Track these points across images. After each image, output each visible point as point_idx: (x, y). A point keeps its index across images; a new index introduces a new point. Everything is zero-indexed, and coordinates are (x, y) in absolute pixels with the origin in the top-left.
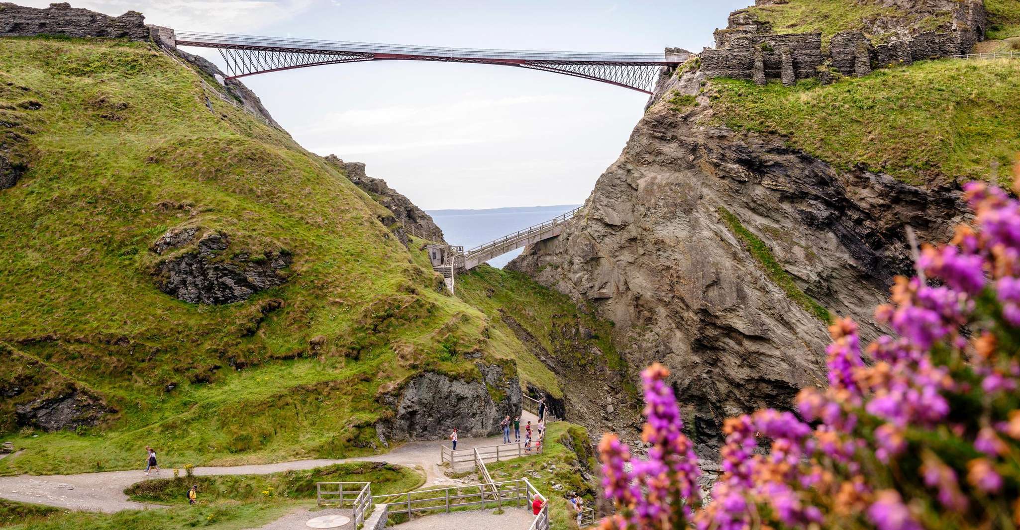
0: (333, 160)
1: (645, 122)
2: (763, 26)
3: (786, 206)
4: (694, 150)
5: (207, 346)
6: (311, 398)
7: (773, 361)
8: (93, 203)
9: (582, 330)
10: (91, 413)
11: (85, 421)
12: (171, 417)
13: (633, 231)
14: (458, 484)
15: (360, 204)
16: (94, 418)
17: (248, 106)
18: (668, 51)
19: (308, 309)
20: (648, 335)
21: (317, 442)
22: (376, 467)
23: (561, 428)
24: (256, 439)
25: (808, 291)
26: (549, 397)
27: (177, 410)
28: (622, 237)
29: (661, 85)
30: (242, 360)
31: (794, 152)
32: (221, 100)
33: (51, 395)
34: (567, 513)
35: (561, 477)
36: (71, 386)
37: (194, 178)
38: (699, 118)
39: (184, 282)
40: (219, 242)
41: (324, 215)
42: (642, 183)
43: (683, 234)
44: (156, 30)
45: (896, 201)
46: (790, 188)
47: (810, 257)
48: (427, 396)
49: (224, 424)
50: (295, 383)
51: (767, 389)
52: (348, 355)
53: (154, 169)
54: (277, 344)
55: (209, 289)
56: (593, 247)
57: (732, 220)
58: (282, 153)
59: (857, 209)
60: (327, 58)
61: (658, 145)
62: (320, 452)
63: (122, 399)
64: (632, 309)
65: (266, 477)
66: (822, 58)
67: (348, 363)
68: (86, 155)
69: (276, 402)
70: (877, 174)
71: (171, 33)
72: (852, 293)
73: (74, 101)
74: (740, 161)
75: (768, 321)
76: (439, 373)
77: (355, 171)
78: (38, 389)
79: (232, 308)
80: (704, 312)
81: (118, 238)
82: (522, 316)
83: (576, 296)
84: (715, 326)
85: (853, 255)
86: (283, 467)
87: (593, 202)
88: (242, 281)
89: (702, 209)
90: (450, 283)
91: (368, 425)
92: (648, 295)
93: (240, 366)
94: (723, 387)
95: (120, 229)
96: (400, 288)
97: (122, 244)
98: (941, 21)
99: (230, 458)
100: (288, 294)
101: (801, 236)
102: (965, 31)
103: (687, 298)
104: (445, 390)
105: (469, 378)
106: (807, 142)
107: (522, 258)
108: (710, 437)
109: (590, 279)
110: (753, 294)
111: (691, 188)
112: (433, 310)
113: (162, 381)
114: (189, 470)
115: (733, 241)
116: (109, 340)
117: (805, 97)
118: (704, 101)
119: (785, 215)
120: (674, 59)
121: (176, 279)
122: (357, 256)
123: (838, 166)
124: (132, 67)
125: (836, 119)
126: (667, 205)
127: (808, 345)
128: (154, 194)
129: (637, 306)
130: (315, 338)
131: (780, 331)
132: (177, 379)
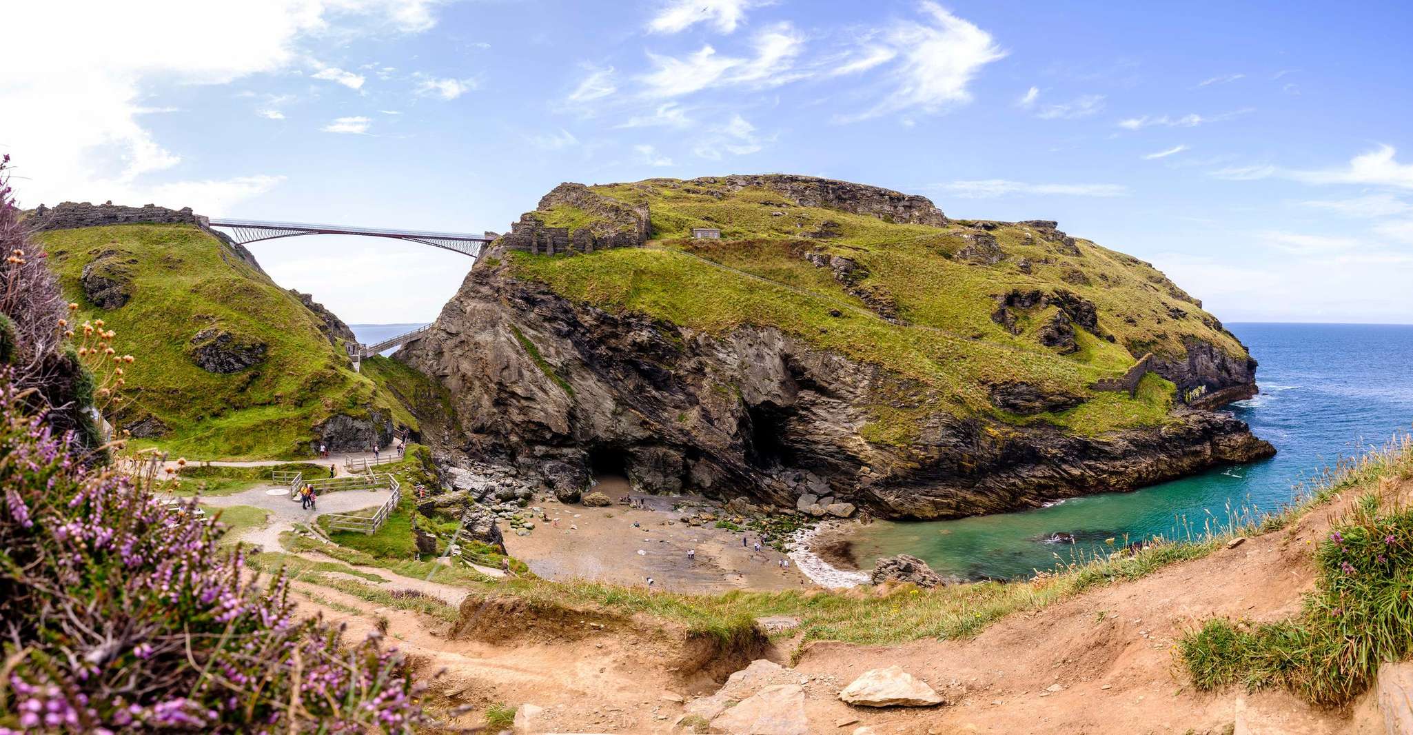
0: (294, 292)
1: (471, 273)
2: (539, 223)
3: (546, 324)
4: (498, 291)
5: (219, 396)
6: (275, 427)
7: (536, 411)
8: (162, 316)
9: (432, 394)
10: (159, 430)
11: (156, 434)
12: (200, 434)
13: (463, 337)
14: (355, 476)
15: (306, 317)
16: (161, 433)
17: (247, 260)
18: (487, 233)
19: (275, 377)
20: (470, 397)
21: (278, 452)
22: (309, 466)
23: (415, 447)
24: (244, 448)
25: (556, 372)
26: (411, 431)
27: (203, 431)
28: (457, 340)
29: (482, 253)
30: (238, 405)
31: (552, 294)
32: (232, 257)
33: (139, 419)
34: (411, 491)
35: (412, 474)
36: (150, 415)
37: (214, 301)
38: (501, 272)
39: (208, 360)
40: (227, 338)
41: (286, 324)
42: (468, 309)
43: (490, 339)
44: (199, 217)
45: (603, 323)
46: (549, 314)
47: (558, 353)
48: (339, 428)
49: (227, 439)
50: (266, 419)
51: (532, 427)
52: (296, 404)
53: (194, 296)
54: (258, 397)
55: (221, 364)
56: (440, 345)
57: (517, 332)
58: (264, 287)
59: (583, 326)
60: (295, 232)
61: (478, 287)
62: (279, 457)
63: (175, 423)
64: (461, 382)
65: (249, 469)
66: (569, 242)
67: (295, 409)
68: (160, 288)
69: (255, 429)
70: (594, 308)
71: (207, 219)
72: (579, 374)
73: (154, 258)
74: (522, 298)
75: (534, 389)
76: (347, 415)
77: (306, 298)
78: (133, 416)
79: (233, 376)
80: (500, 384)
81: (174, 335)
82: (399, 385)
83: (430, 374)
84: (506, 392)
85: (580, 352)
86: (258, 464)
87: (441, 319)
88: (239, 361)
89: (501, 325)
90: (357, 366)
91: (306, 443)
92: (470, 374)
93: (237, 408)
94: (509, 426)
95: (176, 330)
96: (326, 366)
97: (176, 338)
98: (630, 227)
99: (230, 458)
100: (264, 368)
101: (554, 341)
102: (641, 233)
103: (491, 376)
104: (350, 425)
105: (364, 419)
106: (559, 287)
107: (400, 352)
108: (501, 453)
109: (437, 365)
110: (527, 374)
111: (495, 313)
112: (344, 379)
113: (195, 415)
114: (208, 462)
115: (517, 344)
116: (169, 391)
117: (559, 263)
118: (504, 263)
119: (545, 329)
120: (489, 238)
121: (204, 358)
122: (303, 347)
123: (574, 303)
124: (185, 238)
125: (575, 276)
126: (482, 322)
127: (555, 402)
128: (194, 311)
129: (463, 380)
130: (278, 394)
131: (540, 394)
132: (203, 414)
